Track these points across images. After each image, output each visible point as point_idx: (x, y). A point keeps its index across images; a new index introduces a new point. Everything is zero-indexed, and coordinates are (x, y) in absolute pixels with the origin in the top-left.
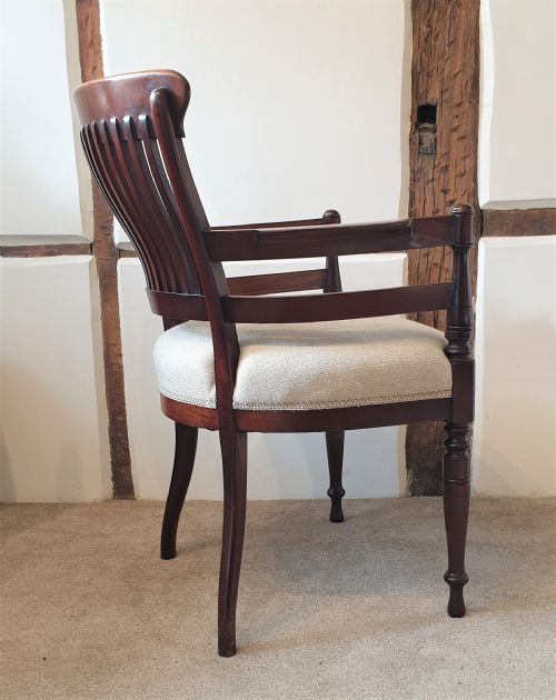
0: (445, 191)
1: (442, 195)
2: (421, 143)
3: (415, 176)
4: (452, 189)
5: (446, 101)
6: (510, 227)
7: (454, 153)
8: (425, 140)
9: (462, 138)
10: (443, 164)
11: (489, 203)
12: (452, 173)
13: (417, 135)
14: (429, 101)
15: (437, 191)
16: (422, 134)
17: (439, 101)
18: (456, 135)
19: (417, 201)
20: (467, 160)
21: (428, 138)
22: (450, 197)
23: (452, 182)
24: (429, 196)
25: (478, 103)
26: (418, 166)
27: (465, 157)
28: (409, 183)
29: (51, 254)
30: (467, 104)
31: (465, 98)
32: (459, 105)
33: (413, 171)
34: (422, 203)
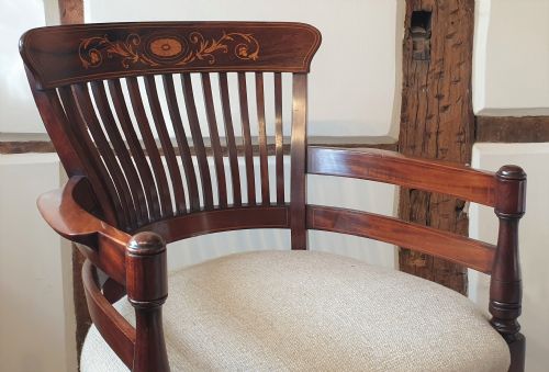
0: (439, 97)
1: (436, 100)
2: (414, 48)
3: (408, 82)
4: (446, 96)
5: (443, 8)
6: (504, 134)
7: (448, 61)
8: (418, 46)
9: (457, 45)
10: (438, 70)
11: (485, 110)
12: (446, 80)
13: (410, 41)
14: (424, 7)
15: (431, 97)
16: (416, 39)
17: (435, 8)
18: (451, 42)
19: (410, 107)
20: (462, 67)
21: (422, 43)
22: (444, 103)
23: (446, 88)
24: (423, 102)
25: (473, 11)
26: (411, 71)
27: (459, 64)
28: (401, 87)
29: (18, 151)
30: (463, 12)
31: (461, 6)
32: (455, 12)
33: (406, 77)
34: (415, 108)
